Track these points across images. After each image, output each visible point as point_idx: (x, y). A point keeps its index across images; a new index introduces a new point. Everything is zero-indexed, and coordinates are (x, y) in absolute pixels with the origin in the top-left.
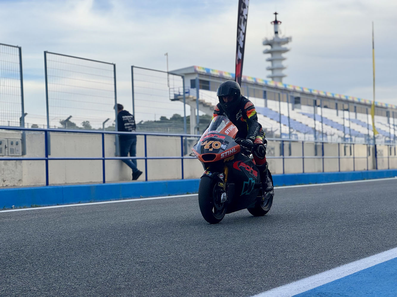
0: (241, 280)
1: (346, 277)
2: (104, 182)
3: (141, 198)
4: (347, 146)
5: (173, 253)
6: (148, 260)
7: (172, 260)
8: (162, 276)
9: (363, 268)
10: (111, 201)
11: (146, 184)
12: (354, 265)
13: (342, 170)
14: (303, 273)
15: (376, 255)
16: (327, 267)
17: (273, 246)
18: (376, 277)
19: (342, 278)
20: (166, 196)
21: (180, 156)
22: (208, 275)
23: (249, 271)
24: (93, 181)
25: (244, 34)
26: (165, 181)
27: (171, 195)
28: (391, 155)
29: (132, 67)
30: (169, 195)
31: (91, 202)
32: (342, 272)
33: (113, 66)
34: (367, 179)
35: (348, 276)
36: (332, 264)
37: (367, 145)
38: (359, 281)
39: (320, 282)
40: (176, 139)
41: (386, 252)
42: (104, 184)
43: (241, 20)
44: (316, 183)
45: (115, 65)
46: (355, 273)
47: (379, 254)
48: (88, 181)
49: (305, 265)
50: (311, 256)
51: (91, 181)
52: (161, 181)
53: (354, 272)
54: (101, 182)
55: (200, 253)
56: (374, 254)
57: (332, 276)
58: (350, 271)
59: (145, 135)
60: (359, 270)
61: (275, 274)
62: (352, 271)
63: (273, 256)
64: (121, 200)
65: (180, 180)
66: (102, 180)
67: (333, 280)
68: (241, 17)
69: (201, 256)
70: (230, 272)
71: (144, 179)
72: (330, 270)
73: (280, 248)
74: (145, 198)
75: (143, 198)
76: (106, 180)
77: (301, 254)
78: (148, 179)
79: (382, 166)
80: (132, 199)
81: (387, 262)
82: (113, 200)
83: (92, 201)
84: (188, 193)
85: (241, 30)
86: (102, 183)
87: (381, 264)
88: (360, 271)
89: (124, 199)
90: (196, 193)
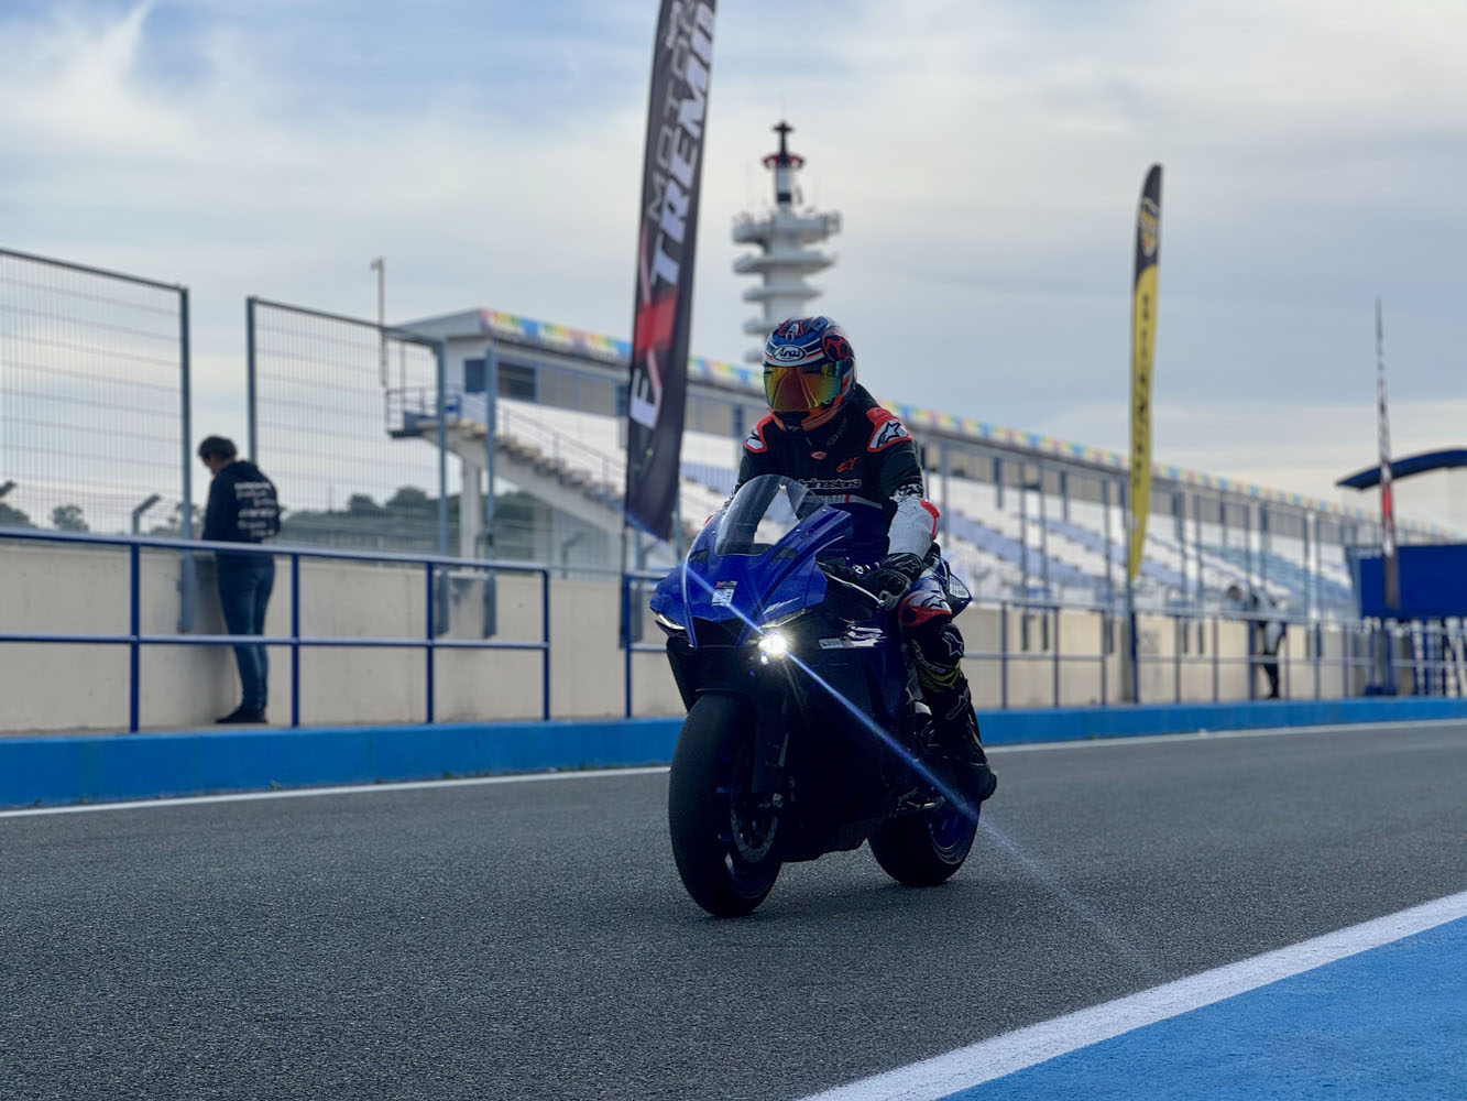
0: (643, 1082)
1: (1023, 1073)
2: (134, 726)
3: (272, 789)
4: (1033, 617)
5: (394, 984)
6: (298, 1010)
7: (390, 1009)
8: (349, 1065)
9: (1085, 1043)
10: (158, 798)
11: (295, 737)
12: (1053, 1033)
13: (1013, 701)
14: (870, 1059)
15: (1130, 998)
16: (955, 1038)
17: (759, 964)
18: (1128, 1072)
19: (1008, 1076)
20: (366, 784)
21: (422, 638)
22: (522, 1064)
23: (671, 1051)
24: (91, 725)
26: (366, 728)
27: (387, 782)
28: (1186, 650)
29: (251, 303)
30: (378, 782)
31: (80, 803)
32: (1009, 1055)
33: (176, 297)
34: (1103, 737)
35: (1030, 1069)
36: (975, 1026)
37: (1103, 612)
38: (1069, 1086)
39: (931, 1088)
40: (407, 577)
41: (1165, 988)
42: (134, 737)
45: (184, 295)
46: (1054, 1059)
47: (1141, 996)
48: (73, 724)
49: (877, 1032)
50: (899, 1000)
51: (81, 724)
52: (348, 729)
53: (1051, 1057)
54: (122, 728)
55: (491, 986)
56: (1122, 994)
57: (971, 1067)
58: (1038, 1051)
59: (295, 557)
60: (1068, 1048)
61: (769, 1062)
62: (1045, 1050)
63: (761, 997)
64: (195, 796)
65: (421, 724)
66: (126, 721)
67: (979, 1083)
69: (494, 996)
70: (601, 1053)
71: (288, 718)
72: (967, 1049)
73: (786, 970)
74: (288, 789)
75: (279, 789)
76: (143, 722)
77: (861, 991)
78: (302, 718)
79: (1156, 691)
80: (237, 793)
81: (1168, 1020)
82: (167, 798)
83: (85, 800)
84: (447, 776)
85: (670, 177)
86: (127, 731)
87: (1148, 1027)
88: (1073, 1053)
89: (208, 794)
90: (478, 776)
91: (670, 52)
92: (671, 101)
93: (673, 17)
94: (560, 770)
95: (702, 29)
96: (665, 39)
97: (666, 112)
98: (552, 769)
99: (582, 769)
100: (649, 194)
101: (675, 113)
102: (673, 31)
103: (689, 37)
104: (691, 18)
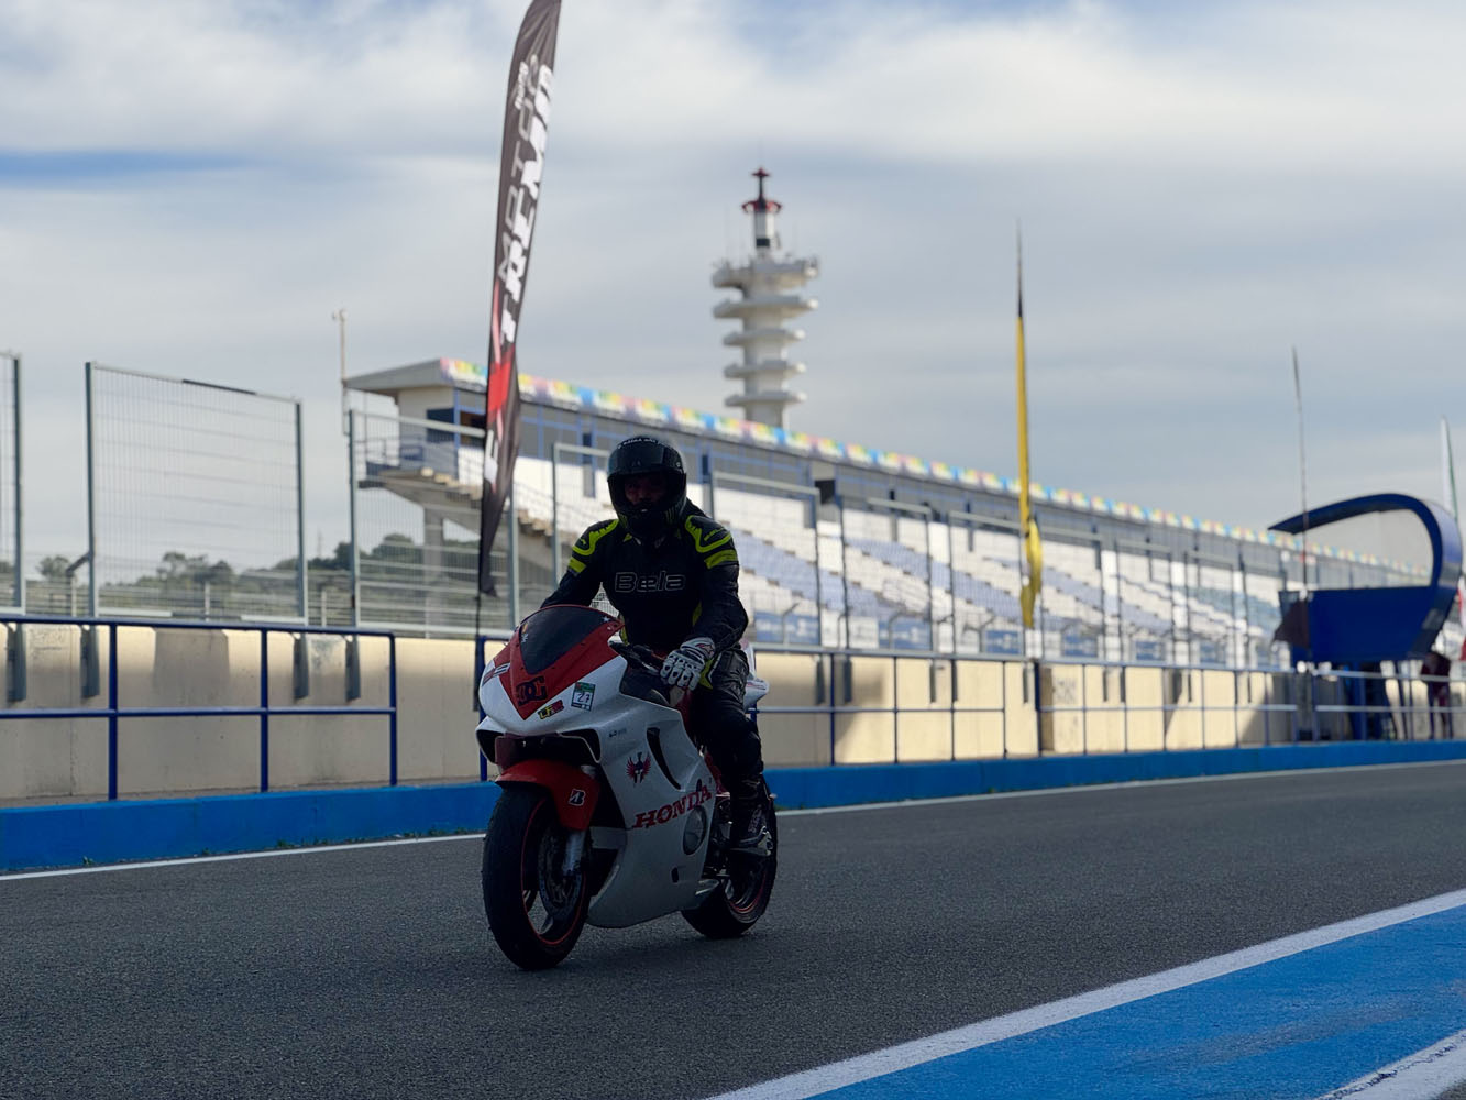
3: (85, 864)
4: (942, 668)
11: (113, 811)
13: (905, 756)
20: (192, 857)
21: (257, 706)
25: (526, 253)
26: (191, 797)
27: (215, 854)
29: (88, 366)
30: (204, 854)
33: (10, 365)
34: (1002, 791)
43: (514, 200)
44: (801, 808)
45: (16, 363)
52: (170, 798)
59: (113, 626)
65: (253, 792)
68: (513, 190)
71: (106, 790)
74: (101, 865)
75: (93, 865)
78: (119, 790)
79: (1067, 743)
80: (45, 870)
84: (281, 846)
85: (515, 238)
90: (316, 844)
91: (519, 112)
92: (517, 162)
93: (520, 78)
94: (407, 836)
95: (544, 91)
96: (514, 100)
97: (514, 174)
98: (398, 836)
99: (431, 834)
100: (500, 255)
101: (520, 173)
102: (521, 93)
103: (533, 99)
104: (535, 78)
